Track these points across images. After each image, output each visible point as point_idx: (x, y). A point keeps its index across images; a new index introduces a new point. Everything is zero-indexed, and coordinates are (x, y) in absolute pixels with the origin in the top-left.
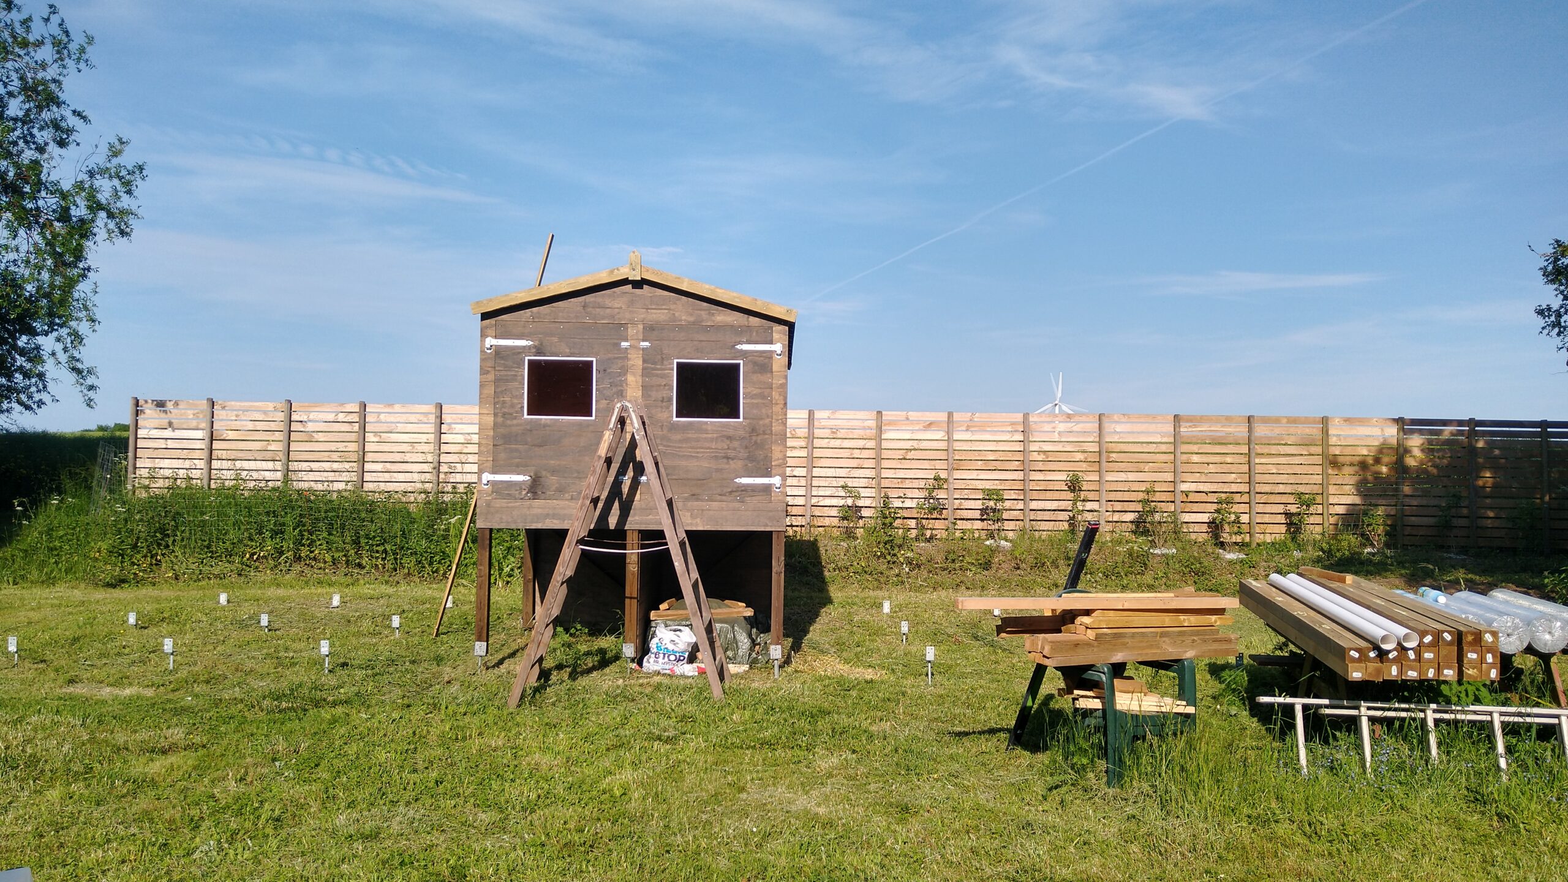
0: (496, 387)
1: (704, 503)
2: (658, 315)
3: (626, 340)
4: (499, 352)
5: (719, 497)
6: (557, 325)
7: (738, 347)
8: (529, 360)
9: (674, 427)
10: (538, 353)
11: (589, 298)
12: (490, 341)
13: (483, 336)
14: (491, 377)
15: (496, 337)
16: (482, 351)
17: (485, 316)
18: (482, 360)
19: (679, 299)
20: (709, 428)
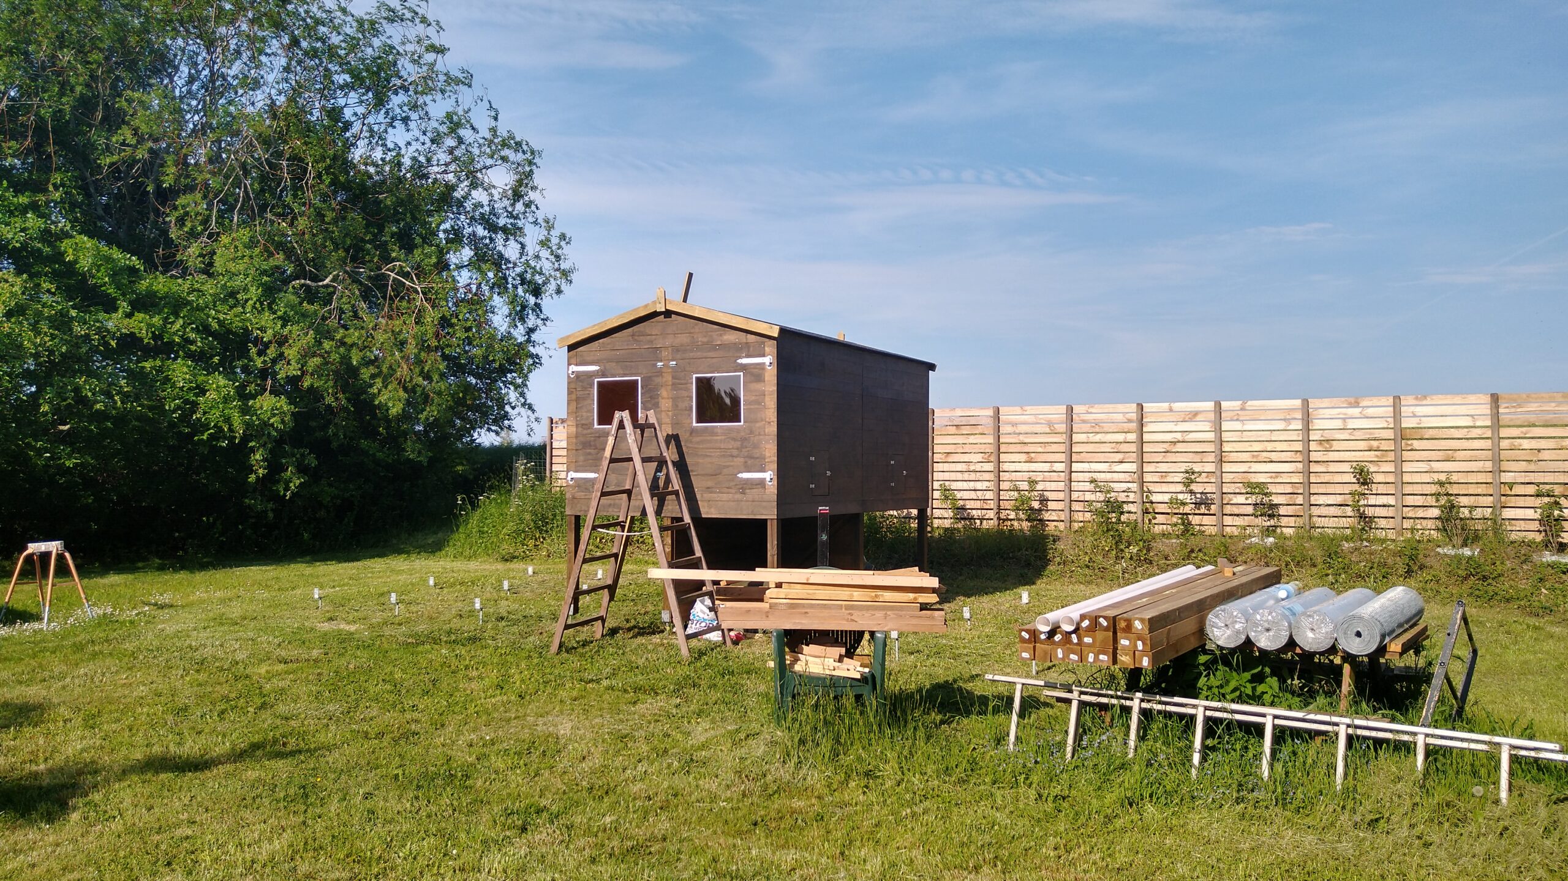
0: (577, 404)
1: (715, 495)
2: (683, 339)
3: (661, 361)
4: (579, 376)
5: (726, 490)
6: (615, 352)
7: (739, 361)
8: (598, 382)
9: (693, 431)
10: (604, 376)
11: (635, 328)
12: (573, 368)
13: (569, 364)
14: (574, 397)
15: (576, 365)
16: (569, 377)
17: (572, 348)
18: (569, 383)
19: (696, 325)
20: (719, 431)
